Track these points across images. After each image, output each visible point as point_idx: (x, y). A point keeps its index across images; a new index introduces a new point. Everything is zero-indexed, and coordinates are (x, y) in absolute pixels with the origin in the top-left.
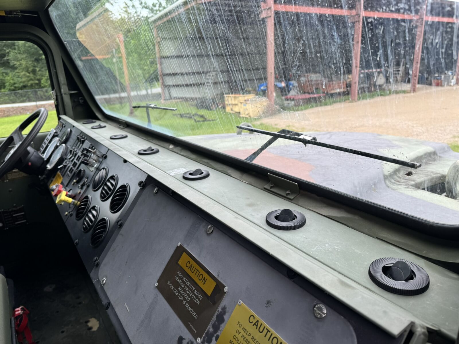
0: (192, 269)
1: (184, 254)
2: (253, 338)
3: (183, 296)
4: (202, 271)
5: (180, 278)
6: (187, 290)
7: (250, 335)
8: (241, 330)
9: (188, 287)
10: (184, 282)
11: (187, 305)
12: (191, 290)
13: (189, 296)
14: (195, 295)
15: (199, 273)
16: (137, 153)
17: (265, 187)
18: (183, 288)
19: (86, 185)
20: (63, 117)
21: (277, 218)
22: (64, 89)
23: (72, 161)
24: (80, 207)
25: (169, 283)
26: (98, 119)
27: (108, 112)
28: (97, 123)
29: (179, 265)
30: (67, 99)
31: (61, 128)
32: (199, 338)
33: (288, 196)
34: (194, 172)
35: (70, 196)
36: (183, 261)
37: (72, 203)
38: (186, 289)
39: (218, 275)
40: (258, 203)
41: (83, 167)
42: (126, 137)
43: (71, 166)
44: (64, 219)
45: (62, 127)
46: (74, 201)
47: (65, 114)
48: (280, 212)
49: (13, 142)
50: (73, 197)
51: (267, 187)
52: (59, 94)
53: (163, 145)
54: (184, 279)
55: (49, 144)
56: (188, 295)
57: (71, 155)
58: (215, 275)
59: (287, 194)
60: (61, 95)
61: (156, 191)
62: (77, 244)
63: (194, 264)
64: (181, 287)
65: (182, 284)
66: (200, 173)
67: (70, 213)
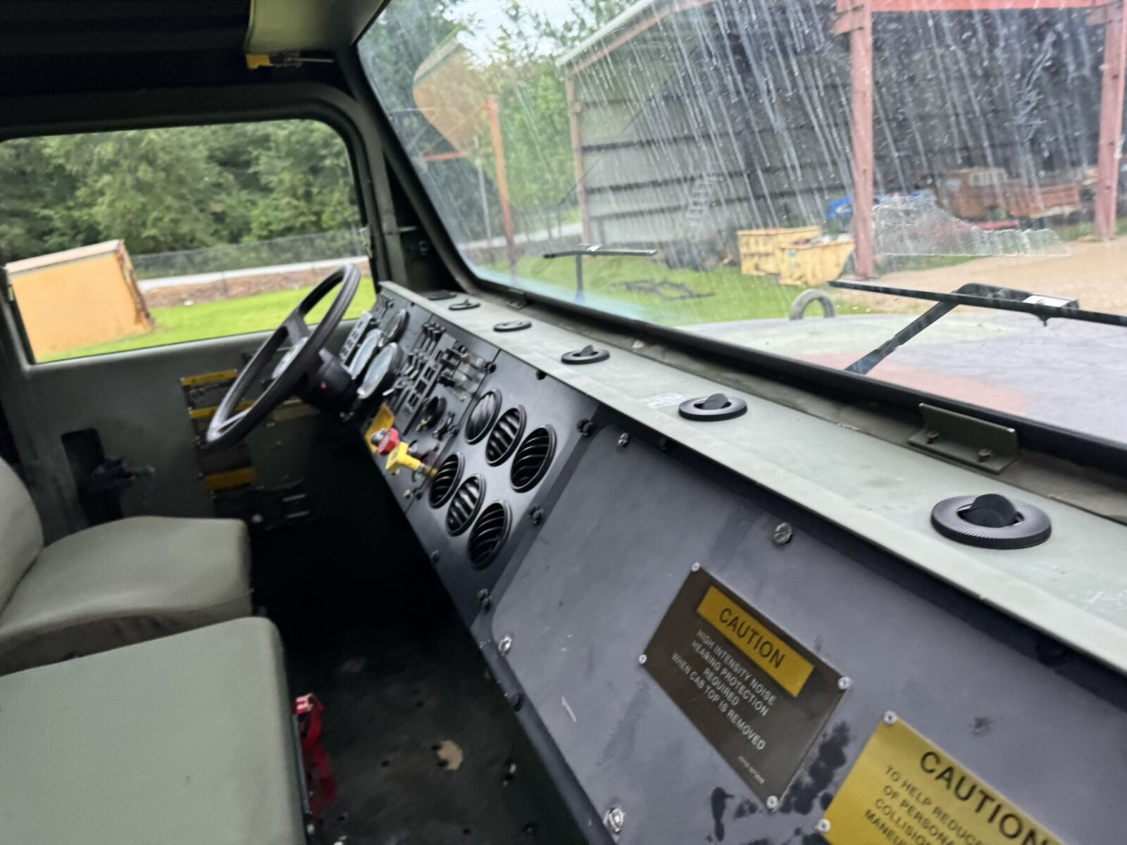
0: (738, 627)
1: (712, 590)
2: (937, 811)
3: (718, 692)
4: (768, 636)
5: (705, 647)
6: (729, 676)
7: (927, 802)
8: (897, 787)
9: (730, 670)
10: (718, 659)
11: (731, 713)
12: (741, 679)
13: (737, 694)
14: (753, 691)
15: (761, 638)
16: (560, 359)
17: (914, 439)
18: (717, 674)
19: (451, 429)
20: (387, 285)
21: (962, 515)
22: (389, 222)
23: (415, 379)
24: (438, 480)
25: (675, 657)
26: (459, 289)
27: (482, 272)
28: (460, 299)
29: (698, 616)
30: (394, 245)
31: (384, 310)
32: (774, 798)
33: (984, 464)
34: (707, 402)
35: (414, 455)
36: (710, 608)
37: (420, 471)
38: (724, 675)
39: (818, 648)
40: (899, 479)
41: (440, 392)
42: (528, 326)
43: (413, 391)
44: (404, 505)
45: (387, 307)
46: (423, 465)
47: (390, 278)
48: (971, 501)
49: (287, 340)
50: (423, 458)
51: (918, 438)
52: (377, 235)
53: (615, 343)
54: (719, 651)
55: (358, 345)
56: (733, 689)
57: (411, 368)
58: (809, 646)
59: (982, 459)
60: (382, 235)
61: (625, 441)
62: (436, 559)
63: (744, 617)
64: (712, 669)
65: (713, 662)
66: (723, 404)
67: (417, 492)
